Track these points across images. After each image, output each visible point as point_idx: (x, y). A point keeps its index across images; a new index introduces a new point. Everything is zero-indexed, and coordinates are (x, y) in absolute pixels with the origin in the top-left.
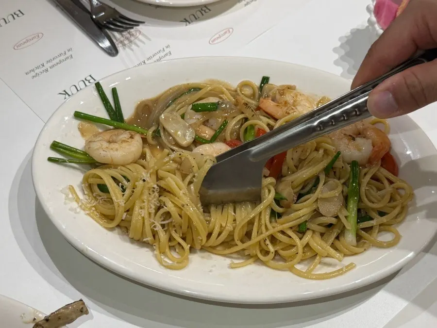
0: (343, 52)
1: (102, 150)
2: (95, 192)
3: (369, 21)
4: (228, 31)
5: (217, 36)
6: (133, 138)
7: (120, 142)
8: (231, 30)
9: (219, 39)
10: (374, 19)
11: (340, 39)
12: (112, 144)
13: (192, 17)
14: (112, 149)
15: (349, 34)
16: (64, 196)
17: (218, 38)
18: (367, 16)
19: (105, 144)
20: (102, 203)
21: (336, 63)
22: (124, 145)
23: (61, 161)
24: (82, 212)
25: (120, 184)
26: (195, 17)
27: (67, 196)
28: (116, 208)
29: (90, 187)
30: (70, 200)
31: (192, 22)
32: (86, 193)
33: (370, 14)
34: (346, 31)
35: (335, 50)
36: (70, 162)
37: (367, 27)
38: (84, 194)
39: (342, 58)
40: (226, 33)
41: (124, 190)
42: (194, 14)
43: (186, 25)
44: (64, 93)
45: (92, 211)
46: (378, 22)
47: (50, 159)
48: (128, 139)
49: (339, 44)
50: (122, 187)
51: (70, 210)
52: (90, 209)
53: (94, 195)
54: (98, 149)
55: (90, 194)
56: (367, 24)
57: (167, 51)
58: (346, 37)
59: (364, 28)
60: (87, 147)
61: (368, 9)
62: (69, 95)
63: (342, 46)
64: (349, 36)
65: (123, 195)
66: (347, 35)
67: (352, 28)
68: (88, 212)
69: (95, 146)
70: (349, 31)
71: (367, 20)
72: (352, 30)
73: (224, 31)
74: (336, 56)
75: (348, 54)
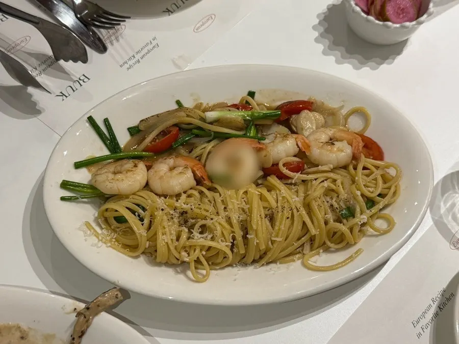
0: (322, 29)
1: (109, 182)
2: (113, 225)
4: (210, 17)
5: (201, 23)
6: (137, 167)
7: (125, 172)
8: (213, 17)
9: (203, 27)
11: (318, 16)
12: (118, 175)
13: (174, 6)
14: (118, 180)
15: (326, 10)
16: (82, 233)
17: (201, 25)
19: (111, 176)
20: (122, 234)
21: (317, 40)
22: (129, 174)
23: (73, 198)
24: (104, 245)
25: (136, 214)
26: (177, 6)
27: (85, 232)
28: (139, 237)
29: (106, 220)
30: (89, 236)
31: (174, 11)
32: (103, 226)
34: (323, 8)
35: (314, 28)
36: (82, 198)
38: (102, 228)
39: (321, 35)
40: (208, 19)
41: (142, 220)
42: (175, 3)
43: (169, 15)
44: (61, 94)
45: (113, 243)
47: (63, 199)
48: (132, 168)
49: (317, 21)
50: (139, 216)
51: (92, 245)
52: (111, 241)
53: (113, 228)
54: (104, 182)
55: (109, 228)
57: (154, 43)
58: (324, 13)
59: (339, 3)
60: (94, 181)
62: (66, 97)
63: (320, 23)
64: (326, 12)
65: (143, 224)
66: (324, 11)
68: (109, 244)
69: (100, 178)
70: (326, 7)
72: (328, 6)
73: (206, 18)
74: (316, 34)
75: (327, 31)
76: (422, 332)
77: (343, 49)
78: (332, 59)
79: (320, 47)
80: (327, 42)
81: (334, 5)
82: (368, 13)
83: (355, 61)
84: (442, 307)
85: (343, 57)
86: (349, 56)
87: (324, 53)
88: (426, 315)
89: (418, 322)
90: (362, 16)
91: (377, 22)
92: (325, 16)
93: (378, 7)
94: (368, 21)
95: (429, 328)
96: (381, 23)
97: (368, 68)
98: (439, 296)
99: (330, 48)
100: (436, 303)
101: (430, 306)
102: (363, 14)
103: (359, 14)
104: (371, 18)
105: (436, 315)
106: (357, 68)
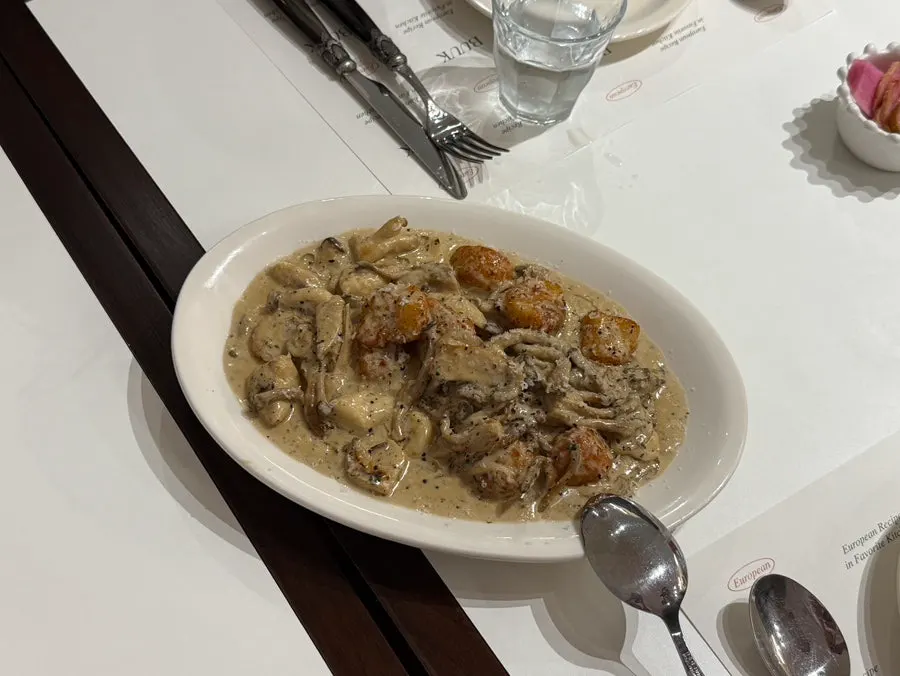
0: (797, 131)
3: (840, 90)
4: (634, 84)
5: (619, 90)
8: (639, 84)
10: (847, 88)
11: (795, 111)
15: (809, 106)
17: (619, 93)
18: (838, 82)
21: (785, 144)
33: (843, 82)
34: (805, 101)
35: (786, 127)
37: (837, 98)
39: (795, 139)
40: (631, 86)
46: (852, 92)
49: (792, 118)
56: (836, 95)
58: (803, 109)
59: (832, 99)
61: (840, 73)
63: (796, 122)
67: (814, 97)
70: (809, 101)
71: (836, 89)
73: (628, 84)
74: (787, 136)
75: (804, 134)
76: (854, 563)
77: (823, 164)
78: (804, 174)
79: (790, 155)
80: (801, 151)
81: (822, 101)
82: (871, 117)
83: (838, 185)
84: (891, 537)
85: (820, 175)
86: (829, 174)
87: (793, 164)
88: (866, 543)
89: (851, 548)
90: (860, 119)
91: (880, 131)
92: (805, 114)
93: (887, 112)
94: (868, 127)
95: (866, 560)
96: (886, 134)
97: (855, 198)
98: (891, 523)
99: (803, 159)
100: (883, 531)
101: (874, 532)
102: (861, 116)
103: (857, 115)
104: (873, 123)
105: (881, 545)
106: (838, 194)
